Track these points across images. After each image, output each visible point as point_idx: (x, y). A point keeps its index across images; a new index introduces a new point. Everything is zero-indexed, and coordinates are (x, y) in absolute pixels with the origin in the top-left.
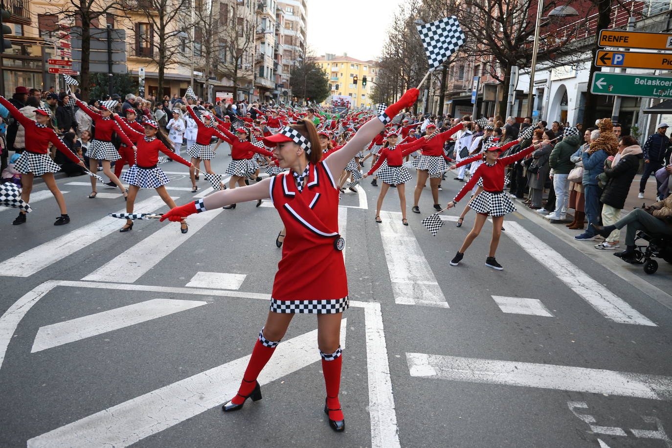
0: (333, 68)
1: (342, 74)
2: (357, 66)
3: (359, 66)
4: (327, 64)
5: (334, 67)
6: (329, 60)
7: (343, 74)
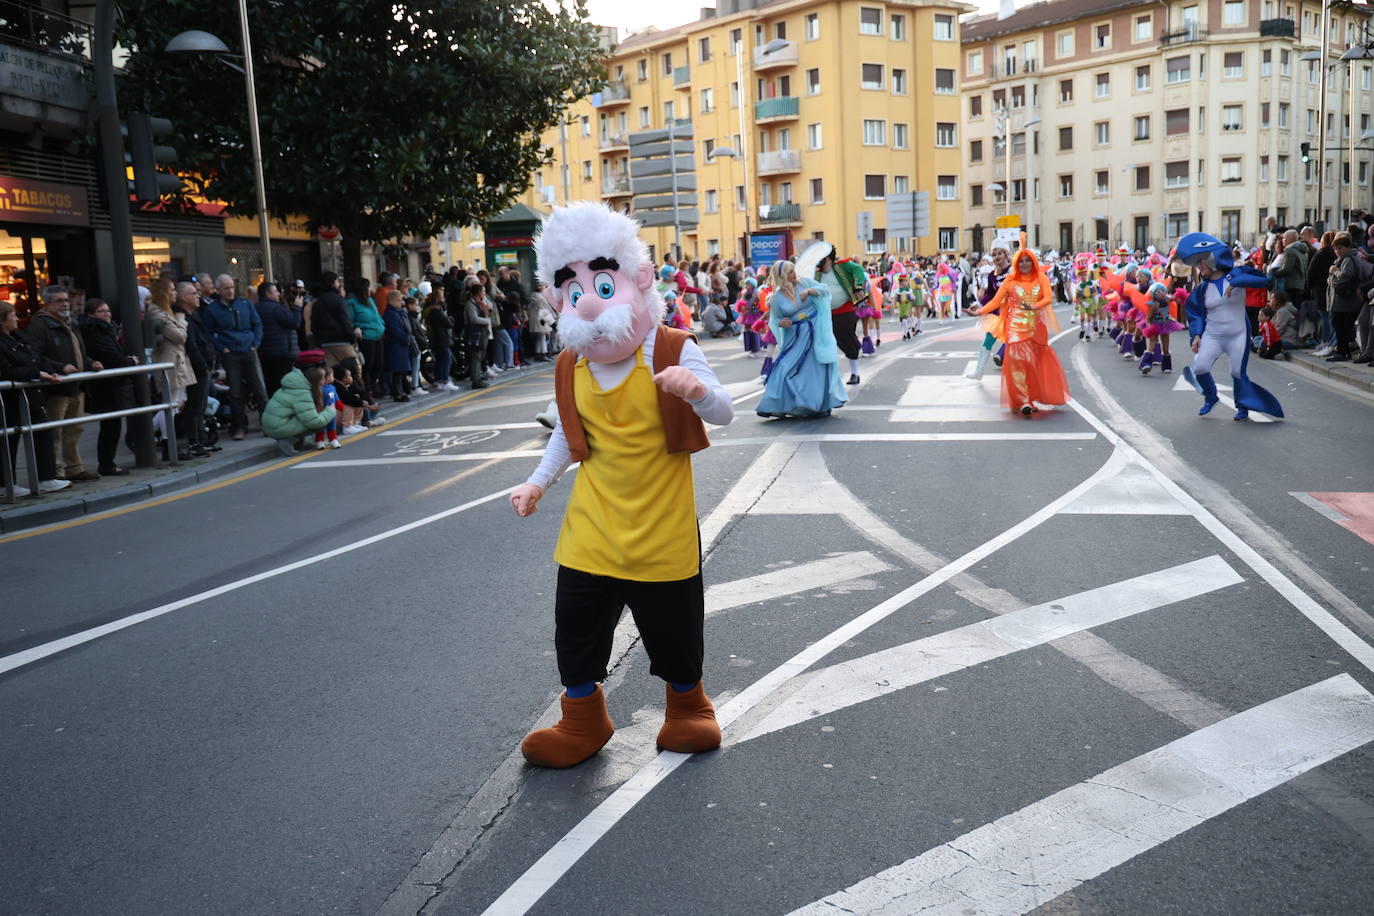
1: (814, 76)
2: (897, 19)
3: (908, 17)
4: (727, 32)
5: (768, 39)
6: (736, 10)
7: (821, 75)
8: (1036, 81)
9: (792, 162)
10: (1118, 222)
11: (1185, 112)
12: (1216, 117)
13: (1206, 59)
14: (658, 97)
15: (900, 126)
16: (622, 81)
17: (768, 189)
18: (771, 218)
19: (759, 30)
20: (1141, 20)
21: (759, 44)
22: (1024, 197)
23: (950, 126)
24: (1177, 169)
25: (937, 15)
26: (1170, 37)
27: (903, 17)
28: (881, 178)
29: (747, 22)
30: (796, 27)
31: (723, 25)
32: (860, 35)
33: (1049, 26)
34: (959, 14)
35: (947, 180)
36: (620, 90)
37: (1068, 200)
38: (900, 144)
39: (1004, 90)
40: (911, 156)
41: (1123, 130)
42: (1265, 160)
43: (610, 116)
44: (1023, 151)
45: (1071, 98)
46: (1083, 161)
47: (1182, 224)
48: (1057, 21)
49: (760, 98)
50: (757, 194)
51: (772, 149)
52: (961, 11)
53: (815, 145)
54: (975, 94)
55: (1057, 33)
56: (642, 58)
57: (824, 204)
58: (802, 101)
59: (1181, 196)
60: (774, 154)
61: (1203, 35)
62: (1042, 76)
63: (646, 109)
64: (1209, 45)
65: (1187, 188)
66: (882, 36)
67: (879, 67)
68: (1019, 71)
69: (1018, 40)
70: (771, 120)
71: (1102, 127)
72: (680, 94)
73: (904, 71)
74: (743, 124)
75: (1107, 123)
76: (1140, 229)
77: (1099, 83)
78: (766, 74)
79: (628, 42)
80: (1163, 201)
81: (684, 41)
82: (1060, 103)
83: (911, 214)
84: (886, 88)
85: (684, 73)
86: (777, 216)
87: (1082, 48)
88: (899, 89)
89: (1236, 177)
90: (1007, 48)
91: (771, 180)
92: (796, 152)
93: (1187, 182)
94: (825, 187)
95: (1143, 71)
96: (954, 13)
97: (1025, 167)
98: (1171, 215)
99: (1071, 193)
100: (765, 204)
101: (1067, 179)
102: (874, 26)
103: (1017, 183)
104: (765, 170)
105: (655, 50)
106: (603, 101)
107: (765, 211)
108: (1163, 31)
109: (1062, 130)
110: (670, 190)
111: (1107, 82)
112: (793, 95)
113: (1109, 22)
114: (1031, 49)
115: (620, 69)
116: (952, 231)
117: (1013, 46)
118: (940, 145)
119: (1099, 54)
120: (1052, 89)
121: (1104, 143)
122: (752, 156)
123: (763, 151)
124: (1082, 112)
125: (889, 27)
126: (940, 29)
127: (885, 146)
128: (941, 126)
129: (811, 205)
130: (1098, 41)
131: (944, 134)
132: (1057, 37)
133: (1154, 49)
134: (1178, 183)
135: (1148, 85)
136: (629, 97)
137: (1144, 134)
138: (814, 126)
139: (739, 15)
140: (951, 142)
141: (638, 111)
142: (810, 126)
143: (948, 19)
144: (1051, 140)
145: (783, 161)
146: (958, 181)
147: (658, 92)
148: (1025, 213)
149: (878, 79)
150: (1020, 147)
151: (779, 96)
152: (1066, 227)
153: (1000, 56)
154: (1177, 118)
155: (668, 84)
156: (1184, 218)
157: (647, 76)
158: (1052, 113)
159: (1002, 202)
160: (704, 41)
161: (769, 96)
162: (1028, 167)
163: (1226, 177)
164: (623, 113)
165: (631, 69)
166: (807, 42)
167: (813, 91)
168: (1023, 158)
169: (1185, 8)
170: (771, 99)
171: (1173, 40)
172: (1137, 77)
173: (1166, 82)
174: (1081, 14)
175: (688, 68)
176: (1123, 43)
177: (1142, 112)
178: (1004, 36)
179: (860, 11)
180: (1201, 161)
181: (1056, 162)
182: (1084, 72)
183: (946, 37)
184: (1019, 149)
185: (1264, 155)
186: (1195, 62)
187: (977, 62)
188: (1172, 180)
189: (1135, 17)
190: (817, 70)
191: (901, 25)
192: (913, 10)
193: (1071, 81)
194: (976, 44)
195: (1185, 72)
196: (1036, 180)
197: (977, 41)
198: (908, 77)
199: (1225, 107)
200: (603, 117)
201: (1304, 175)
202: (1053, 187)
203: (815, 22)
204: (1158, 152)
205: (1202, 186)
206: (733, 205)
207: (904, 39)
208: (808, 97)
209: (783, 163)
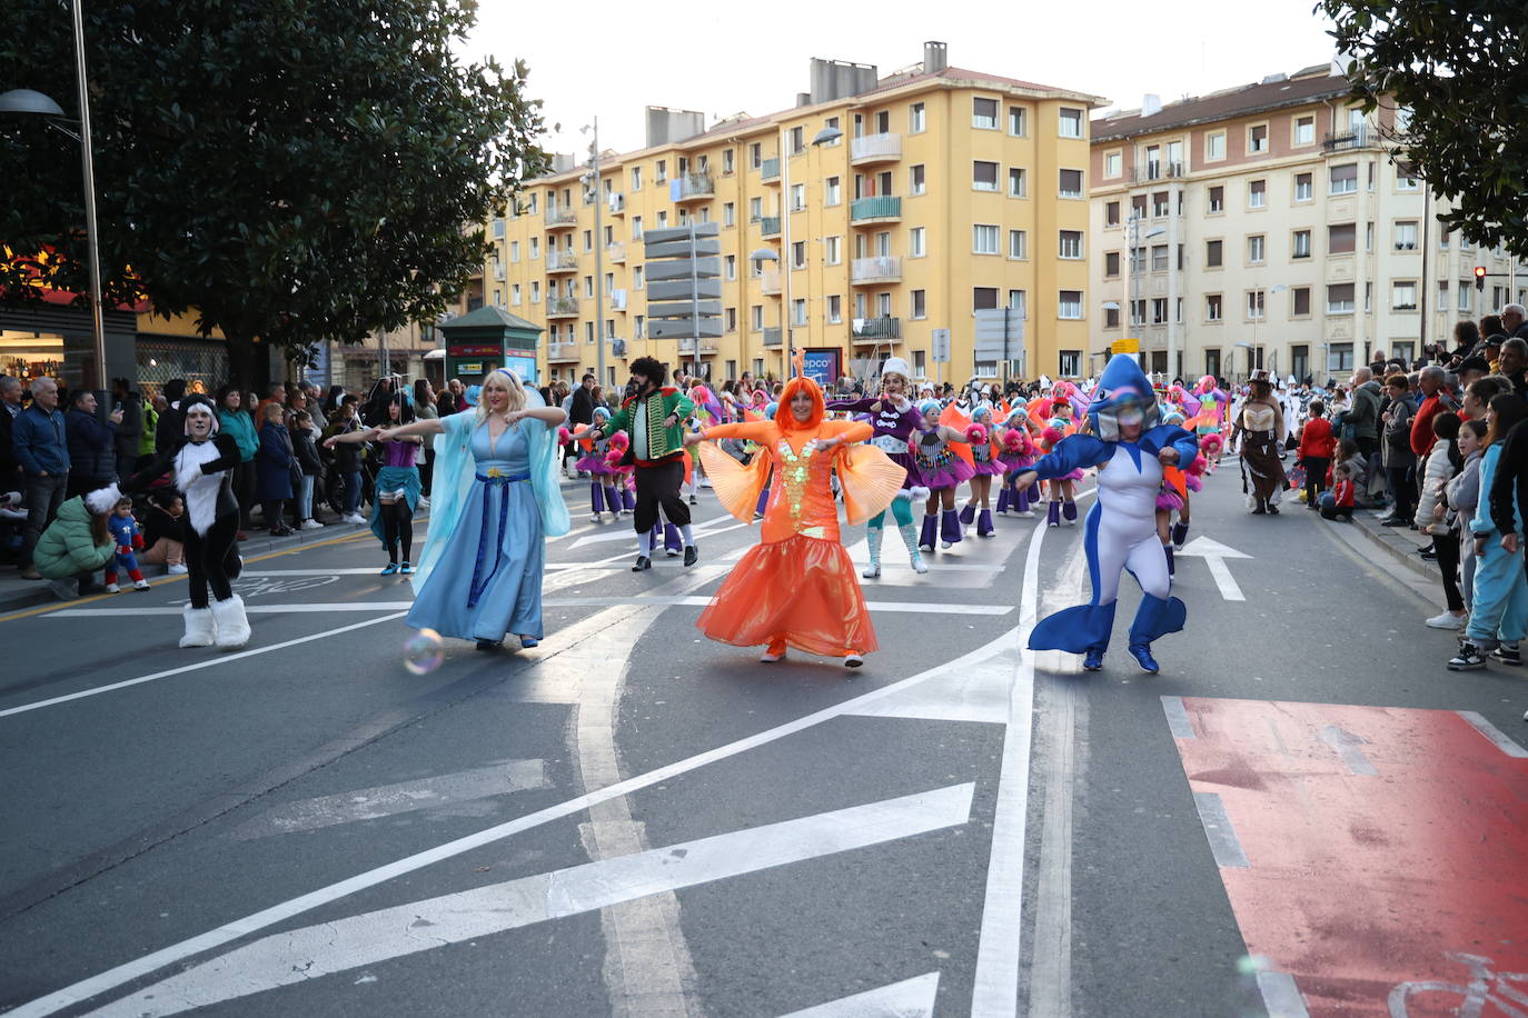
0: (863, 139)
1: (919, 173)
2: (1017, 112)
3: (1029, 111)
4: (823, 121)
5: (869, 132)
6: (834, 96)
7: (927, 172)
8: (1182, 187)
9: (891, 271)
10: (1273, 351)
11: (1351, 227)
12: (1386, 235)
13: (1375, 167)
14: (744, 191)
15: (1017, 233)
16: (705, 173)
17: (864, 300)
18: (865, 334)
19: (858, 119)
20: (1302, 122)
21: (858, 135)
22: (1166, 319)
23: (1076, 235)
24: (1341, 292)
25: (1062, 109)
26: (1335, 141)
27: (1024, 109)
28: (994, 291)
29: (844, 111)
30: (900, 117)
31: (818, 113)
32: (973, 128)
33: (1198, 125)
34: (1089, 109)
35: (1071, 296)
36: (703, 183)
37: (1216, 323)
38: (1017, 253)
39: (1145, 196)
40: (1030, 267)
41: (1279, 247)
42: (1444, 285)
43: (691, 213)
44: (1166, 266)
45: (1221, 208)
46: (1233, 279)
47: (1346, 356)
48: (1207, 119)
49: (858, 197)
50: (851, 305)
51: (869, 255)
52: (1091, 105)
53: (918, 252)
54: (1112, 199)
55: (1207, 134)
56: (728, 148)
57: (927, 319)
58: (905, 202)
59: (1345, 323)
60: (872, 260)
61: (1372, 141)
62: (1189, 182)
63: (731, 205)
64: (1379, 152)
65: (1352, 314)
66: (999, 131)
67: (994, 165)
68: (1163, 175)
69: (1162, 140)
70: (869, 221)
71: (1256, 241)
72: (769, 188)
73: (1024, 170)
74: (838, 224)
75: (1262, 237)
76: (1298, 360)
77: (1254, 192)
78: (865, 169)
79: (715, 130)
80: (1324, 329)
81: (775, 131)
82: (1208, 213)
83: (1004, 333)
84: (1001, 190)
85: (774, 166)
86: (872, 331)
87: (1235, 150)
88: (1017, 192)
89: (1410, 304)
90: (1150, 148)
91: (867, 290)
92: (896, 259)
93: (1353, 308)
94: (928, 299)
95: (1304, 179)
96: (1084, 108)
97: (1167, 284)
98: (1332, 345)
99: (1219, 317)
100: (860, 317)
101: (1215, 300)
102: (989, 119)
103: (1158, 302)
104: (861, 278)
105: (743, 139)
106: (682, 196)
107: (859, 325)
108: (1327, 134)
109: (1211, 244)
110: (690, 297)
111: (1263, 190)
112: (895, 194)
113: (1266, 123)
114: (1178, 151)
115: (704, 159)
116: (1075, 354)
117: (1157, 147)
118: (1064, 257)
119: (1254, 159)
120: (1199, 198)
121: (1258, 260)
122: (846, 262)
123: (859, 257)
124: (1233, 225)
125: (1006, 123)
126: (1067, 126)
127: (999, 256)
128: (1065, 234)
129: (912, 320)
130: (1253, 144)
131: (1068, 245)
132: (1206, 138)
133: (1316, 155)
134: (1341, 309)
135: (1309, 195)
136: (713, 192)
137: (1304, 251)
138: (917, 231)
139: (836, 103)
140: (1076, 254)
141: (723, 207)
142: (912, 230)
143: (1077, 114)
144: (1197, 255)
145: (881, 268)
146: (1083, 298)
147: (744, 186)
148: (1167, 338)
149: (993, 179)
150: (1161, 262)
151: (879, 195)
152: (1213, 355)
153: (1142, 158)
154: (1342, 234)
155: (756, 177)
156: (1349, 348)
157: (734, 168)
158: (1200, 224)
159: (1140, 324)
160: (797, 131)
161: (867, 195)
162: (1169, 284)
163: (1398, 304)
164: (706, 210)
165: (716, 159)
166: (911, 136)
167: (917, 190)
168: (1165, 275)
169: (1352, 110)
170: (869, 198)
171: (1338, 146)
172: (1297, 186)
173: (1330, 194)
174: (1232, 113)
175: (778, 161)
176: (1281, 147)
177: (1301, 226)
178: (1146, 136)
179: (973, 100)
180: (1368, 284)
181: (1202, 280)
182: (1236, 179)
183: (1073, 135)
184: (1160, 264)
185: (1443, 279)
186: (1362, 171)
187: (1114, 165)
188: (1334, 305)
189: (1295, 118)
190: (923, 166)
191: (1021, 118)
192: (1036, 102)
193: (1222, 187)
194: (1114, 143)
195: (1352, 183)
196: (1180, 300)
197: (1115, 140)
198: (1028, 178)
199: (1397, 223)
200: (683, 213)
201: (1491, 304)
202: (1198, 308)
203: (922, 113)
204: (1320, 272)
205: (1371, 313)
206: (824, 317)
207: (1024, 135)
208: (911, 197)
209: (881, 272)
